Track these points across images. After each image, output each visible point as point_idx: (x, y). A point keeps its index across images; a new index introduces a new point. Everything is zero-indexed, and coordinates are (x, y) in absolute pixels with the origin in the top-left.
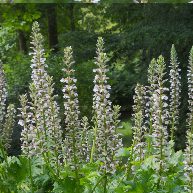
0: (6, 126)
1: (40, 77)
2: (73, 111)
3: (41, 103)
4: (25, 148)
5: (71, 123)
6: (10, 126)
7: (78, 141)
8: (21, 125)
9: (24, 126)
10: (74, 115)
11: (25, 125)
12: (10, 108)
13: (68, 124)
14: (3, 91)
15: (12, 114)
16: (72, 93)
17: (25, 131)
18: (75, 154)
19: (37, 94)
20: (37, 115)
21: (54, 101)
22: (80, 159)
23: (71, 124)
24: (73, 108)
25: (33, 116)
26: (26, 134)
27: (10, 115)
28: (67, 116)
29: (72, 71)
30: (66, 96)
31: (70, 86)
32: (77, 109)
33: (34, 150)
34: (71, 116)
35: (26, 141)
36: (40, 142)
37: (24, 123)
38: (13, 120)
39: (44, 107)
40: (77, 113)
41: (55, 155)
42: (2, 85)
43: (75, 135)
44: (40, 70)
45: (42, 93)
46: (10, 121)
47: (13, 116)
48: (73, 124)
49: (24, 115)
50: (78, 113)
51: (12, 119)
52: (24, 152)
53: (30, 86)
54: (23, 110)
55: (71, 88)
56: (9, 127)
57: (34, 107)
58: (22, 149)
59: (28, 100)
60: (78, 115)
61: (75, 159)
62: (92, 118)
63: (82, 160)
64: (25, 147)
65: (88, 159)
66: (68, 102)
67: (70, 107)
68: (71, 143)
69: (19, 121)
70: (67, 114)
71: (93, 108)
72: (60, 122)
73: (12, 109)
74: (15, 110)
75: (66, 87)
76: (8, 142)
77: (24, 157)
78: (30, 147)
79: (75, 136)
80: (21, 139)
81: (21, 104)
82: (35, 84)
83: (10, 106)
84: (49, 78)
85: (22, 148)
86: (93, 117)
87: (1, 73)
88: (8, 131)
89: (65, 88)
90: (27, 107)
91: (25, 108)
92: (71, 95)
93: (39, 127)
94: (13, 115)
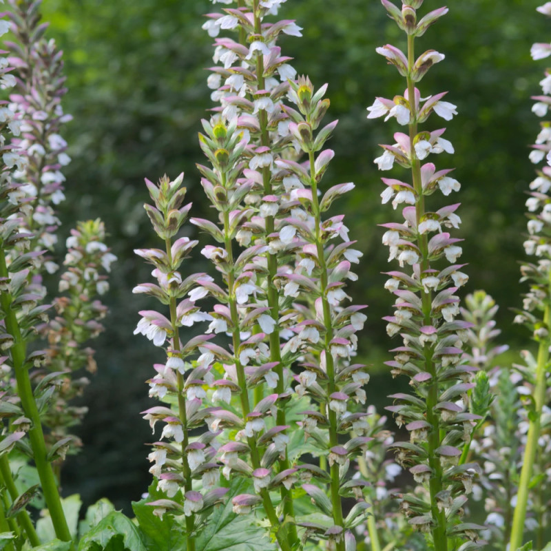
0: (58, 339)
1: (259, 89)
2: (434, 271)
3: (260, 222)
4: (170, 461)
5: (419, 334)
6: (77, 337)
7: (455, 432)
8: (150, 338)
9: (166, 344)
10: (434, 294)
11: (171, 342)
12: (80, 241)
13: (405, 342)
14: (46, 149)
15: (91, 275)
16: (428, 174)
17: (172, 374)
18: (440, 505)
19: (241, 175)
20: (237, 290)
21: (334, 219)
22: (468, 534)
23: (422, 339)
24: (431, 259)
25: (216, 295)
26: (177, 389)
27: (82, 280)
28: (397, 297)
29: (429, 61)
30: (396, 192)
31: (416, 138)
32: (453, 260)
33: (214, 477)
34: (420, 300)
35: (174, 423)
36: (250, 436)
37: (168, 327)
38: (97, 305)
39: (273, 246)
40: (452, 285)
41: (330, 507)
42: (44, 116)
43: (439, 402)
44: (257, 51)
45: (264, 171)
46: (79, 312)
47: (94, 284)
48: (428, 343)
49: (168, 286)
50: (458, 285)
51: (92, 300)
52: (163, 484)
53: (205, 133)
54: (161, 262)
55: (422, 148)
56: (72, 344)
57: (222, 245)
58: (151, 470)
59: (189, 206)
60: (455, 294)
61: (436, 535)
62: (522, 304)
63: (475, 540)
64: (168, 456)
65: (493, 524)
66: (406, 225)
67: (414, 249)
68: (415, 443)
69: (141, 317)
70: (400, 288)
71: (529, 251)
72: (360, 327)
73: (92, 246)
74: (108, 252)
75: (395, 146)
76: (67, 422)
77: (164, 511)
78: (194, 461)
79: (438, 406)
80: (150, 415)
81: (156, 228)
82: (234, 123)
83: (81, 232)
84: (307, 92)
85: (154, 463)
86: (526, 302)
87: (40, 54)
88: (67, 365)
89: (392, 151)
90: (187, 243)
91: (174, 250)
92: (423, 185)
93: (251, 353)
94: (96, 276)
